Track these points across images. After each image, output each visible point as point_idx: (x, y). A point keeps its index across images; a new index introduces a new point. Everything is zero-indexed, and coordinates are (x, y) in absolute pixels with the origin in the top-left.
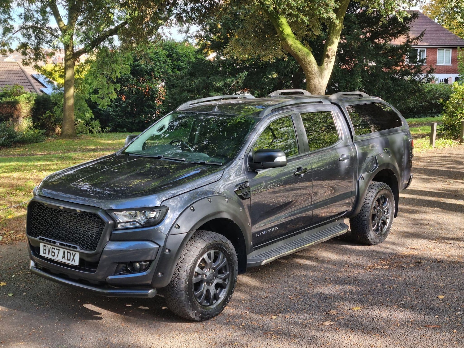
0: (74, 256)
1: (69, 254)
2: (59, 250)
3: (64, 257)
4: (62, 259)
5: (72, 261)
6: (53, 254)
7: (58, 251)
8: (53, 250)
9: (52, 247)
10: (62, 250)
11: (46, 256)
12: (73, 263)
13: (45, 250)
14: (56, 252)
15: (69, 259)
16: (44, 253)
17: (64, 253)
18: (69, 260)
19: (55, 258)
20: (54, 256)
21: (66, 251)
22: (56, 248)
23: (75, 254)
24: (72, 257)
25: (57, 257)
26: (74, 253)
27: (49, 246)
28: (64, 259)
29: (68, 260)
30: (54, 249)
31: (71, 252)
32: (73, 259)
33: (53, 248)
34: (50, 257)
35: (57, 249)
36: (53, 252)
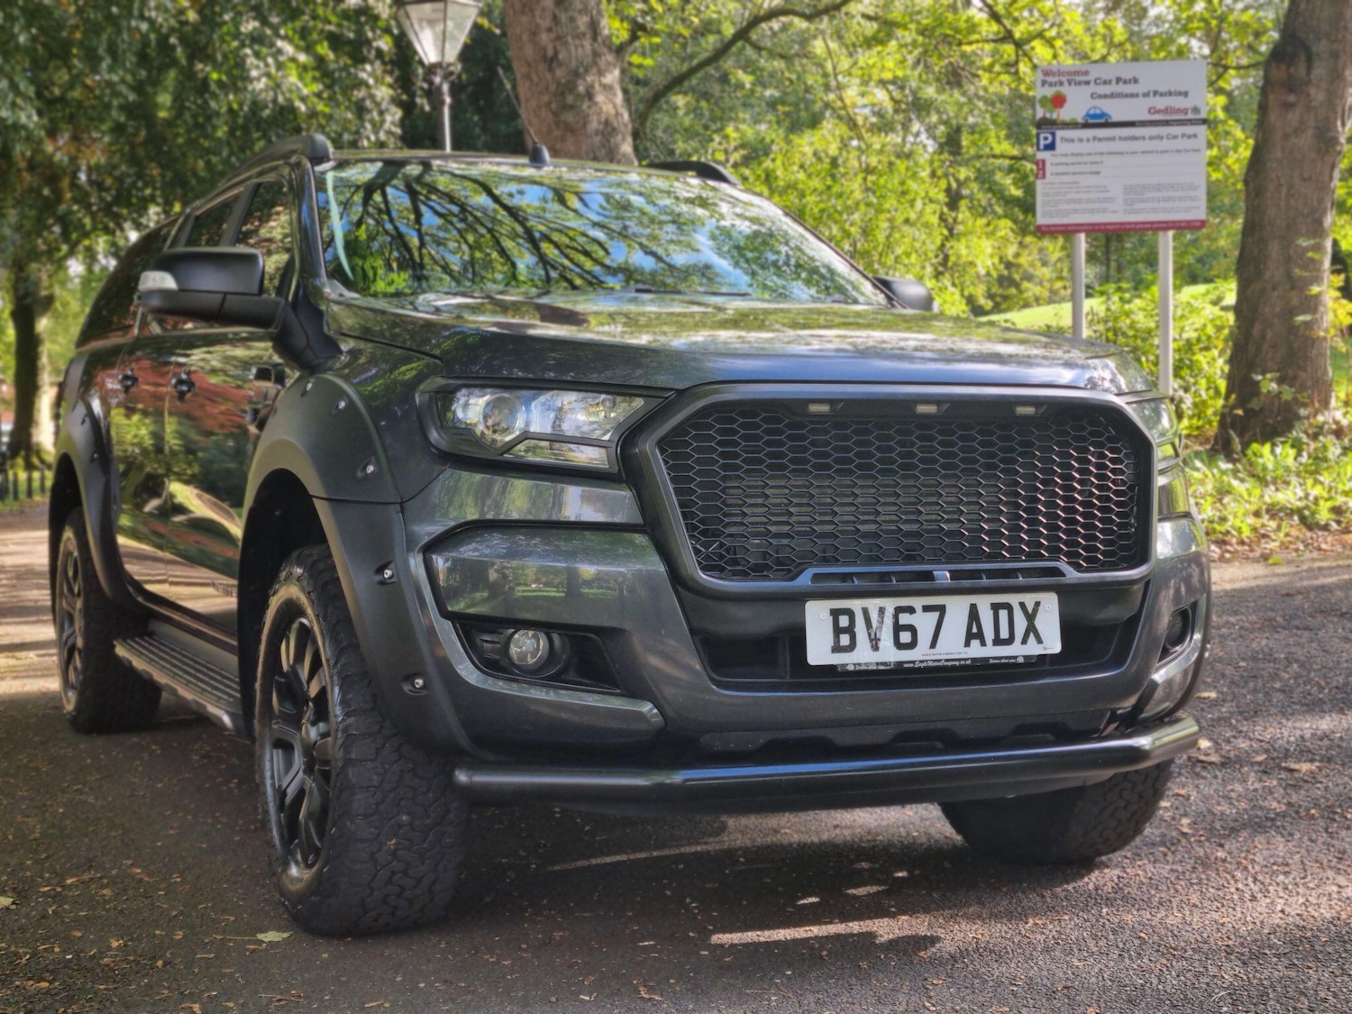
0: (1031, 617)
1: (1003, 614)
2: (941, 610)
3: (974, 634)
4: (967, 644)
5: (1024, 641)
6: (905, 637)
7: (935, 615)
8: (905, 619)
9: (890, 604)
10: (958, 608)
11: (863, 656)
12: (1033, 649)
13: (850, 630)
14: (924, 623)
15: (1004, 634)
16: (837, 649)
17: (974, 614)
18: (1010, 641)
19: (920, 654)
20: (912, 645)
21: (984, 603)
22: (917, 602)
23: (1037, 604)
24: (1021, 624)
25: (933, 645)
26: (1029, 599)
27: (873, 604)
28: (975, 643)
29: (998, 641)
30: (911, 610)
31: (1013, 599)
32: (1031, 629)
33: (899, 610)
34: (889, 654)
35: (926, 609)
36: (898, 628)
